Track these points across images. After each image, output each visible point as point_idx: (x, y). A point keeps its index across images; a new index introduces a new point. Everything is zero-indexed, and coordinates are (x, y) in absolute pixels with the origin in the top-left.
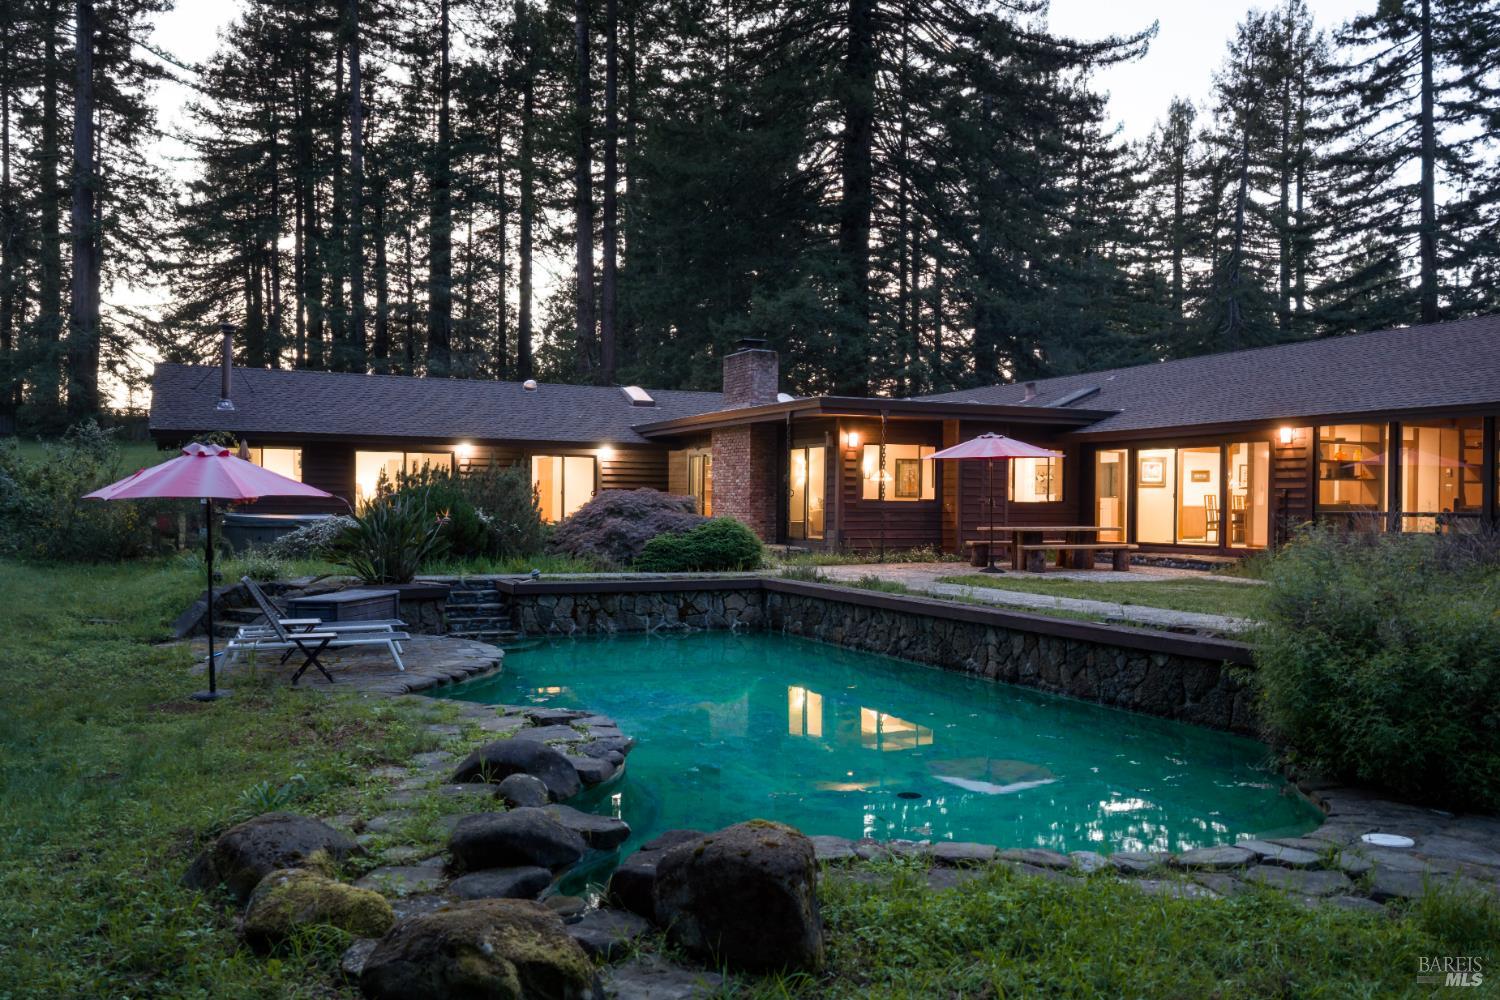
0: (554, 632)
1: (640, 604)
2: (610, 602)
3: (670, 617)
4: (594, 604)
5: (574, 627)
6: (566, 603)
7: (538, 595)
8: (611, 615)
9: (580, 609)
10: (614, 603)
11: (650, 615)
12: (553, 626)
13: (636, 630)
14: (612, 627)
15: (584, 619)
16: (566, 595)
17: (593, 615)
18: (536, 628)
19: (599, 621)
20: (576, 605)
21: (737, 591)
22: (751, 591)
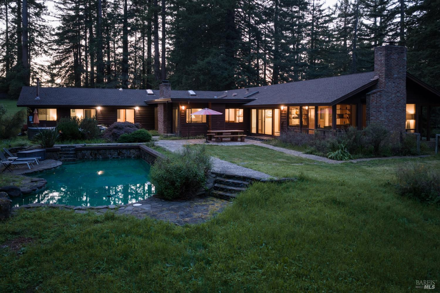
0: (86, 159)
1: (108, 152)
2: (100, 152)
3: (116, 154)
4: (96, 152)
5: (91, 157)
6: (89, 152)
7: (82, 150)
8: (100, 154)
9: (92, 153)
10: (101, 152)
11: (111, 154)
12: (86, 157)
13: (106, 158)
14: (101, 157)
15: (94, 155)
16: (89, 150)
17: (96, 155)
18: (81, 158)
19: (97, 156)
20: (91, 152)
21: (133, 149)
22: (137, 148)
